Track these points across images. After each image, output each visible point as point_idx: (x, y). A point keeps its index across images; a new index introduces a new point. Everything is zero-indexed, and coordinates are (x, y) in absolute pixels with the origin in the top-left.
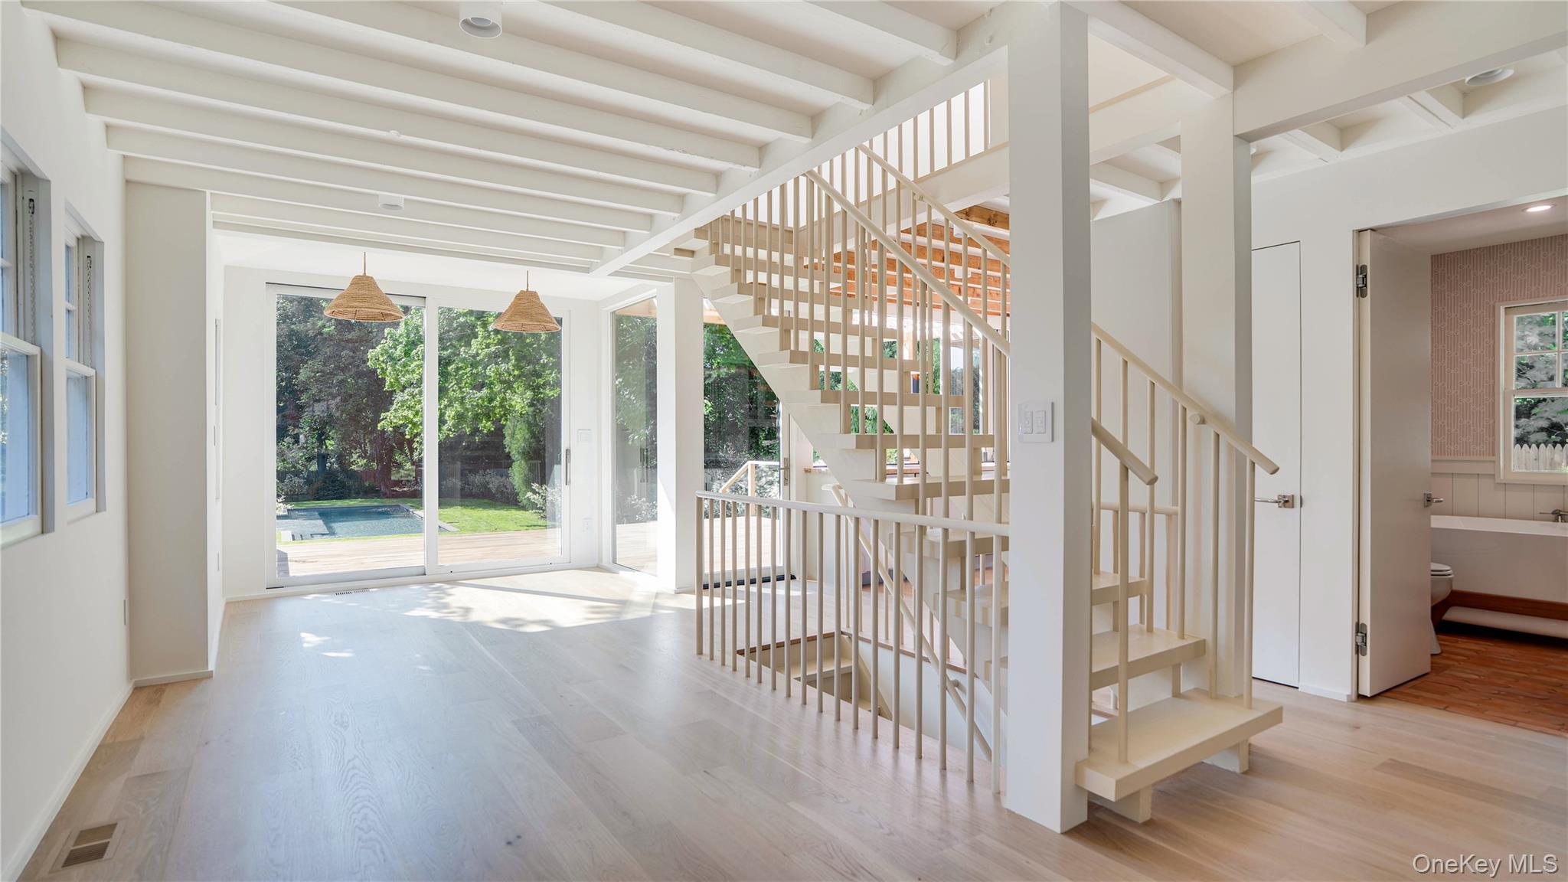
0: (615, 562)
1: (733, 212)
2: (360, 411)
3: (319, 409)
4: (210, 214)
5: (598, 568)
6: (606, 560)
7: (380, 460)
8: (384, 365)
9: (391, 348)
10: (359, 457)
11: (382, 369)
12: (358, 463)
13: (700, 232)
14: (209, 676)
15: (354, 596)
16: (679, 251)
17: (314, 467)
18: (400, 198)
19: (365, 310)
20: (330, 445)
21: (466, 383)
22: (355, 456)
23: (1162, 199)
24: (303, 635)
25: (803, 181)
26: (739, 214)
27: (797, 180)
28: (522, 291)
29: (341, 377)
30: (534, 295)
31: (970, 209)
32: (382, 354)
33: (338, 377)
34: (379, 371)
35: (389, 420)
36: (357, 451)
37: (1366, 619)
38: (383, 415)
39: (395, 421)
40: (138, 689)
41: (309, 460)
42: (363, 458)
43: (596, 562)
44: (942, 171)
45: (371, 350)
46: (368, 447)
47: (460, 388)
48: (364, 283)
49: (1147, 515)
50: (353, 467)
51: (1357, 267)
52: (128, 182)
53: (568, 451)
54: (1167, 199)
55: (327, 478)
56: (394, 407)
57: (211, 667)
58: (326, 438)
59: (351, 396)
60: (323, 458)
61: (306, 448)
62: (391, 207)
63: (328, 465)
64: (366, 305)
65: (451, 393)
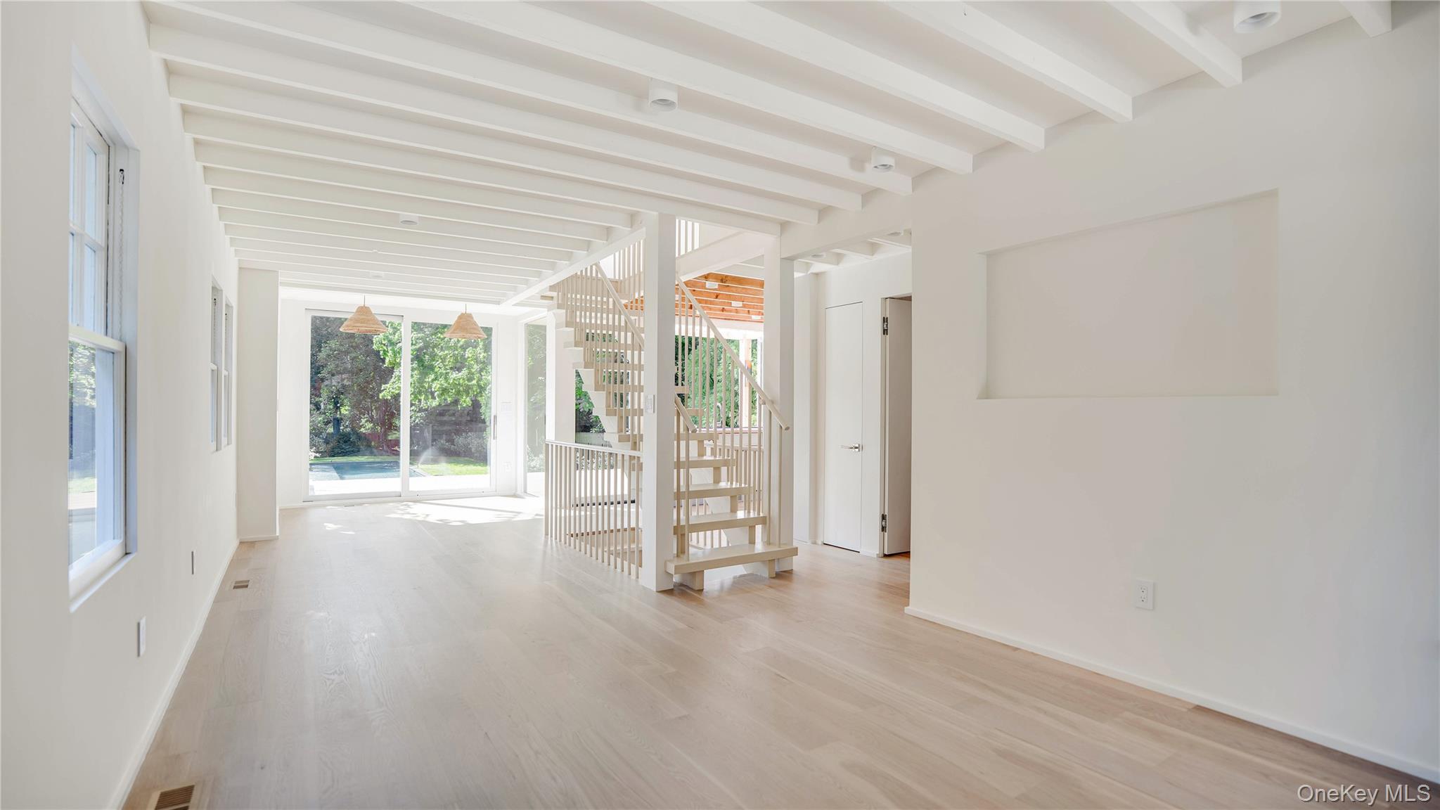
0: (525, 492)
1: (576, 274)
2: (368, 383)
3: (335, 381)
4: (281, 279)
5: (515, 496)
6: (520, 491)
7: (383, 424)
8: (385, 348)
9: (391, 334)
10: (366, 421)
11: (384, 351)
12: (366, 427)
13: (552, 288)
14: (277, 538)
15: (356, 507)
16: (544, 297)
17: (331, 430)
18: (382, 273)
19: (364, 328)
20: (345, 410)
21: (449, 362)
22: (363, 421)
23: (808, 271)
24: (325, 524)
25: (594, 267)
26: (579, 273)
27: (591, 267)
28: (462, 314)
29: (353, 355)
30: (470, 316)
31: (708, 274)
32: (384, 339)
33: (351, 355)
34: (381, 352)
35: (386, 392)
36: (366, 416)
37: (886, 513)
38: (383, 386)
39: (393, 391)
40: (241, 543)
41: (327, 423)
42: (371, 422)
43: (514, 492)
44: (683, 255)
45: (376, 336)
46: (374, 413)
47: (444, 365)
48: (364, 310)
49: (757, 453)
50: (362, 430)
51: (884, 318)
52: (240, 268)
53: (495, 417)
54: (809, 273)
55: (340, 439)
56: (393, 380)
57: (277, 534)
58: (342, 405)
59: (361, 370)
60: (337, 422)
61: (325, 413)
62: (378, 277)
63: (342, 428)
64: (365, 325)
65: (436, 370)
